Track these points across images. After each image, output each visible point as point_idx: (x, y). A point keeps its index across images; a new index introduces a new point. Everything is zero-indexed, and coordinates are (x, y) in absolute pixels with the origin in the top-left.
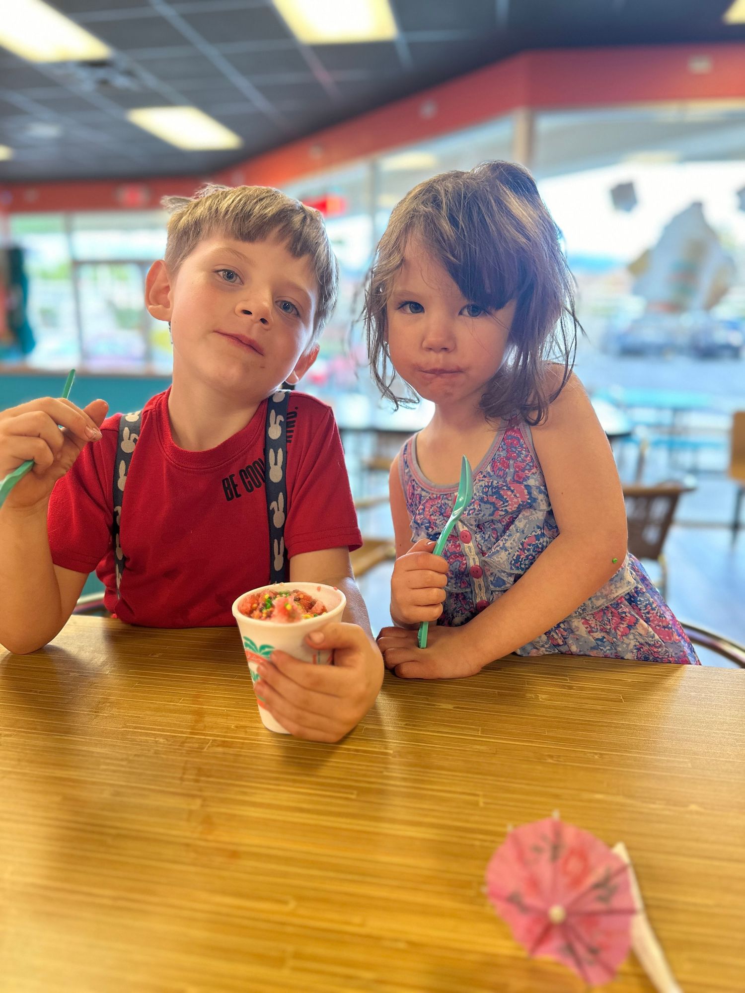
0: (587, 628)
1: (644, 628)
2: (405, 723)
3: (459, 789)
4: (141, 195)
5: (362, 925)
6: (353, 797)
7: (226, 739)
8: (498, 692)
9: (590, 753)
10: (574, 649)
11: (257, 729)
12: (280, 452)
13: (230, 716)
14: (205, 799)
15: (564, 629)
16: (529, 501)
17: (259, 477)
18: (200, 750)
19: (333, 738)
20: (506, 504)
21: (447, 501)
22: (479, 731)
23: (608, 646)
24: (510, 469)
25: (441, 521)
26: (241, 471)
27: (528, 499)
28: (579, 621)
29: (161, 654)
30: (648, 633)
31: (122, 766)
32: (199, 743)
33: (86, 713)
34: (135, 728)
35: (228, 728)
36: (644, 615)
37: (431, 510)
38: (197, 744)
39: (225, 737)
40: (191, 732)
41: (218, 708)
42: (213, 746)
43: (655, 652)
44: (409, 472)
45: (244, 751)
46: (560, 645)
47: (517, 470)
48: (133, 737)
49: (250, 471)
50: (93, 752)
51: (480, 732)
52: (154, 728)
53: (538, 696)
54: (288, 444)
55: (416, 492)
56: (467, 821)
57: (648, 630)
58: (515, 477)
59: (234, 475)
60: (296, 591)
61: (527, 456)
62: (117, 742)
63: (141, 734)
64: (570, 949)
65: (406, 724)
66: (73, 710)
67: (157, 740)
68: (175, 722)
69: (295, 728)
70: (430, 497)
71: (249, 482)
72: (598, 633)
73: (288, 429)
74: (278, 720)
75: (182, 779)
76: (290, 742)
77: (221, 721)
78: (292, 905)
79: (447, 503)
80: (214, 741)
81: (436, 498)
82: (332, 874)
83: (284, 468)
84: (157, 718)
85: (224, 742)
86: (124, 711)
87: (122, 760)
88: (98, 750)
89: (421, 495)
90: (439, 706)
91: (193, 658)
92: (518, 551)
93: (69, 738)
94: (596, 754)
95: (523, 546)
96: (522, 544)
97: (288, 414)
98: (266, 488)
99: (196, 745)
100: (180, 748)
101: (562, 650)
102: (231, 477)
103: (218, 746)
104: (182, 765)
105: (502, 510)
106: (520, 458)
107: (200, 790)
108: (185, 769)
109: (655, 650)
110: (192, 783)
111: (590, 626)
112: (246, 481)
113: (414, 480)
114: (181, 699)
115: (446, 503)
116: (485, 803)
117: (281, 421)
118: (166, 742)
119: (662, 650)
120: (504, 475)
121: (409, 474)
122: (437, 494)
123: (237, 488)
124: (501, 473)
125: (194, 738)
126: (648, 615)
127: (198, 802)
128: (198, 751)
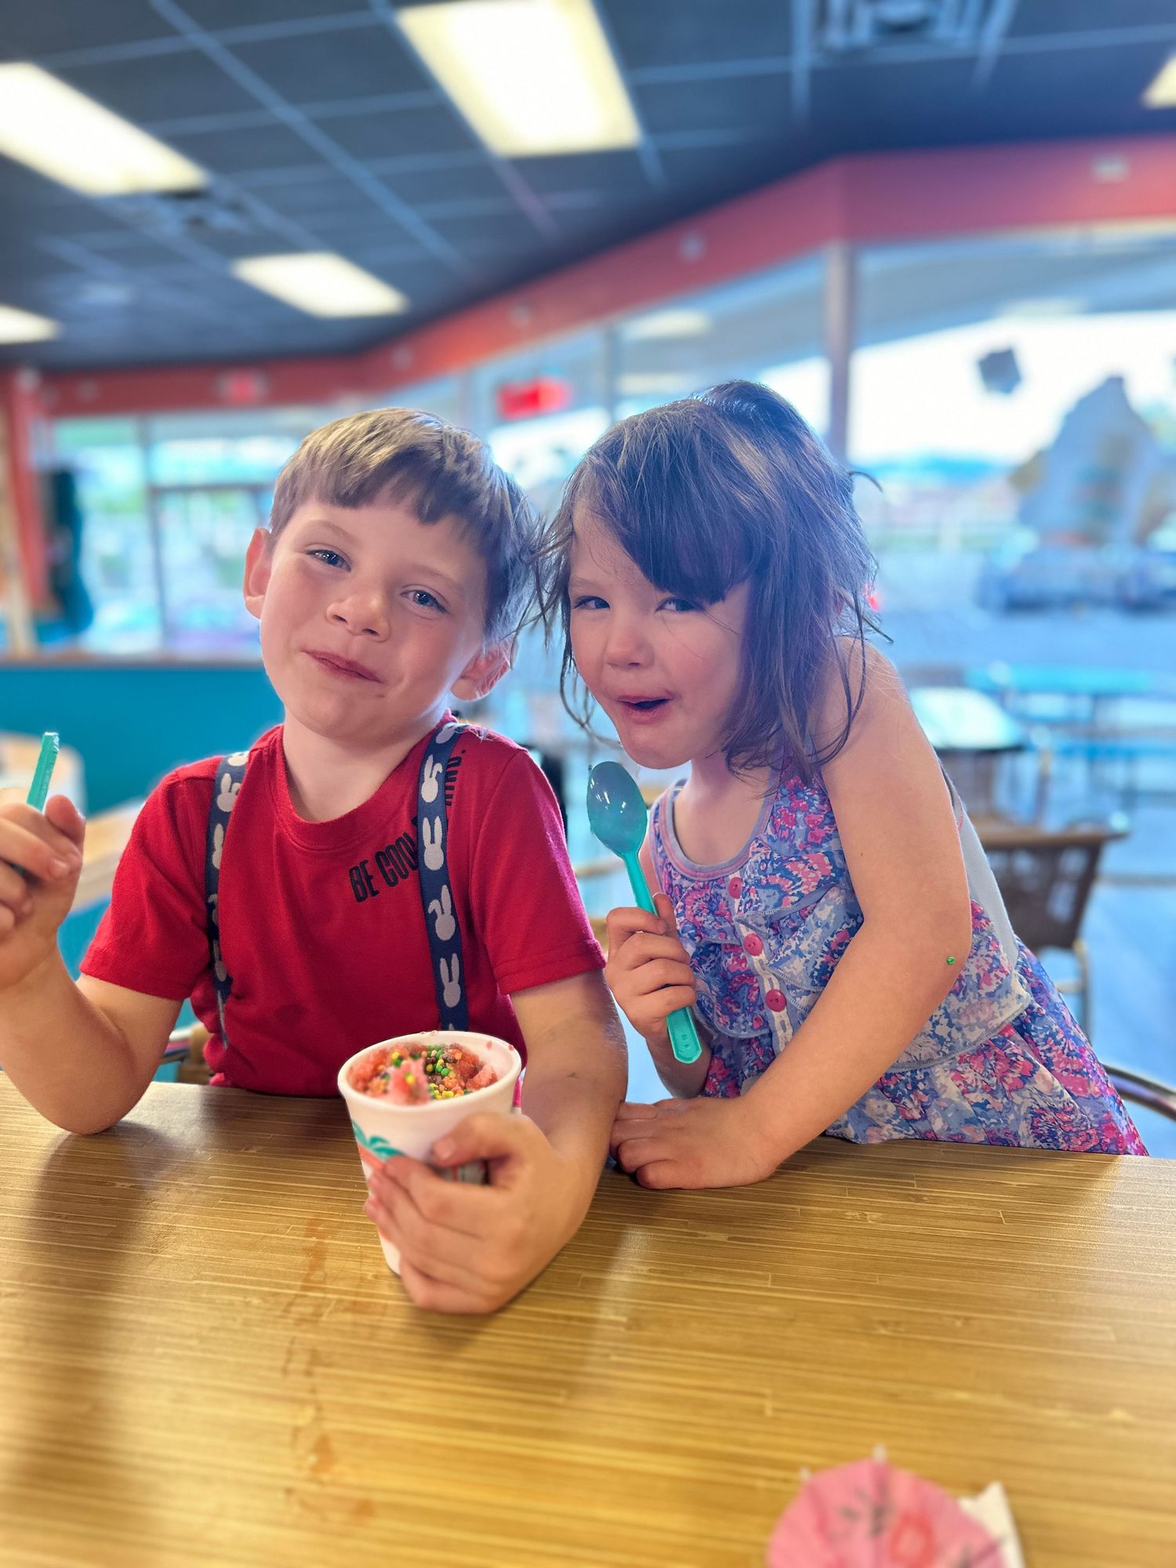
0: (959, 1086)
1: (1046, 1081)
2: (648, 1268)
3: (732, 1385)
4: (255, 385)
6: (559, 1400)
7: (359, 1299)
8: (801, 1210)
9: (948, 1316)
10: (938, 1125)
12: (438, 821)
13: (365, 1256)
14: (319, 1407)
15: (923, 1091)
16: (834, 875)
17: (407, 864)
18: (315, 1318)
19: (483, 1305)
20: (798, 884)
21: (719, 891)
22: (768, 1279)
23: (993, 1117)
24: (798, 827)
25: (710, 924)
26: (378, 854)
27: (832, 871)
28: (947, 1077)
29: (261, 1148)
30: (1053, 1089)
31: (190, 1348)
32: (314, 1305)
34: (214, 1279)
35: (362, 1279)
36: (1042, 1054)
37: (695, 907)
38: (311, 1308)
39: (357, 1294)
40: (303, 1286)
41: (348, 1243)
42: (336, 1311)
43: (1064, 1122)
44: (663, 851)
46: (916, 1120)
47: (811, 826)
48: (210, 1296)
49: (392, 854)
50: (144, 1324)
51: (769, 1282)
52: (243, 1279)
53: (866, 1215)
54: (448, 808)
55: (674, 883)
56: (743, 1442)
57: (1052, 1085)
58: (809, 837)
60: (453, 1047)
62: (184, 1304)
63: (224, 1290)
65: (650, 1271)
66: (118, 1248)
67: (248, 1300)
68: (279, 1268)
70: (693, 887)
71: (391, 870)
72: (977, 1093)
73: (449, 785)
75: (284, 1371)
77: (352, 1266)
79: (719, 892)
80: (340, 1301)
81: (703, 888)
82: (521, 1544)
84: (250, 1261)
85: (355, 1303)
86: (198, 1249)
87: (190, 1337)
88: (153, 1319)
89: (681, 886)
90: (705, 1236)
92: (822, 956)
94: (958, 1318)
95: (829, 948)
96: (828, 945)
97: (449, 761)
99: (310, 1310)
100: (284, 1314)
101: (920, 1128)
102: (363, 863)
103: (346, 1310)
104: (287, 1345)
105: (793, 895)
106: (814, 808)
107: (314, 1390)
108: (290, 1353)
109: (1066, 1118)
110: (300, 1379)
111: (965, 1082)
112: (387, 869)
113: (670, 864)
114: (288, 1227)
115: (717, 894)
116: (775, 1410)
118: (262, 1305)
119: (1076, 1117)
120: (790, 835)
121: (663, 855)
122: (704, 882)
123: (372, 880)
124: (786, 833)
125: (306, 1296)
126: (1048, 1055)
127: (310, 1412)
128: (313, 1319)
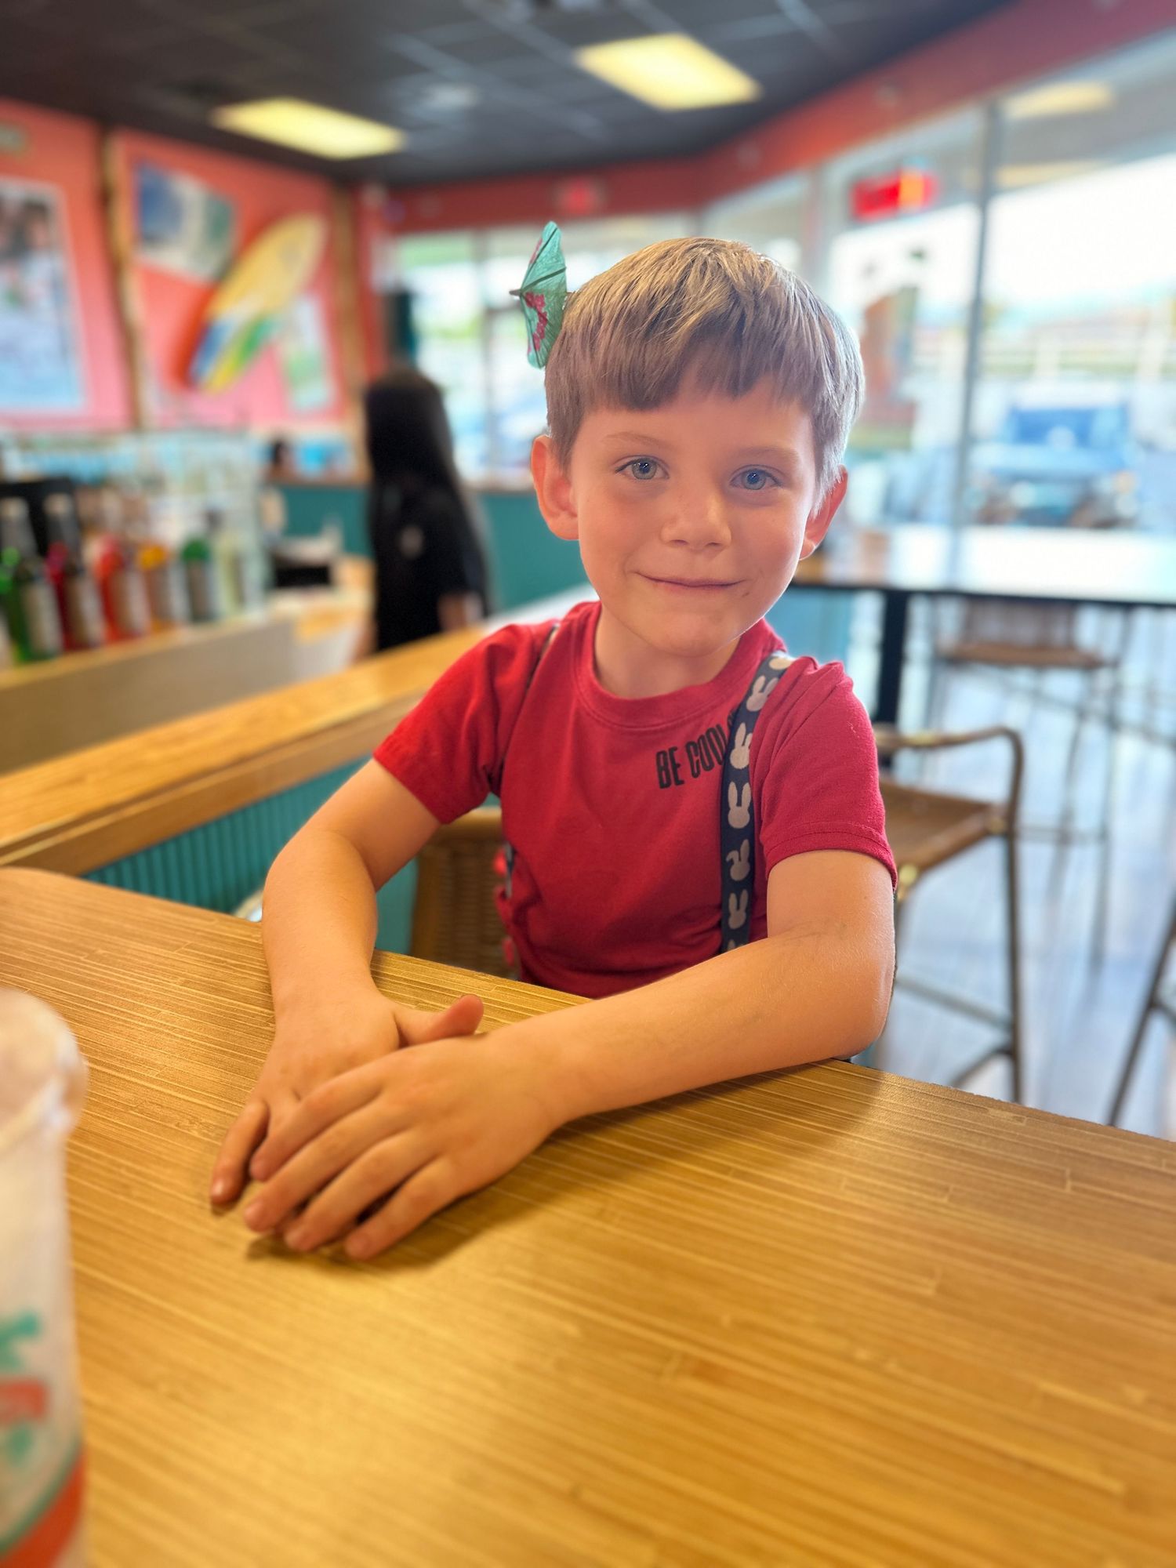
4: (590, 193)
12: (747, 787)
26: (687, 744)
59: (676, 749)
102: (671, 750)
112: (695, 759)
123: (679, 769)
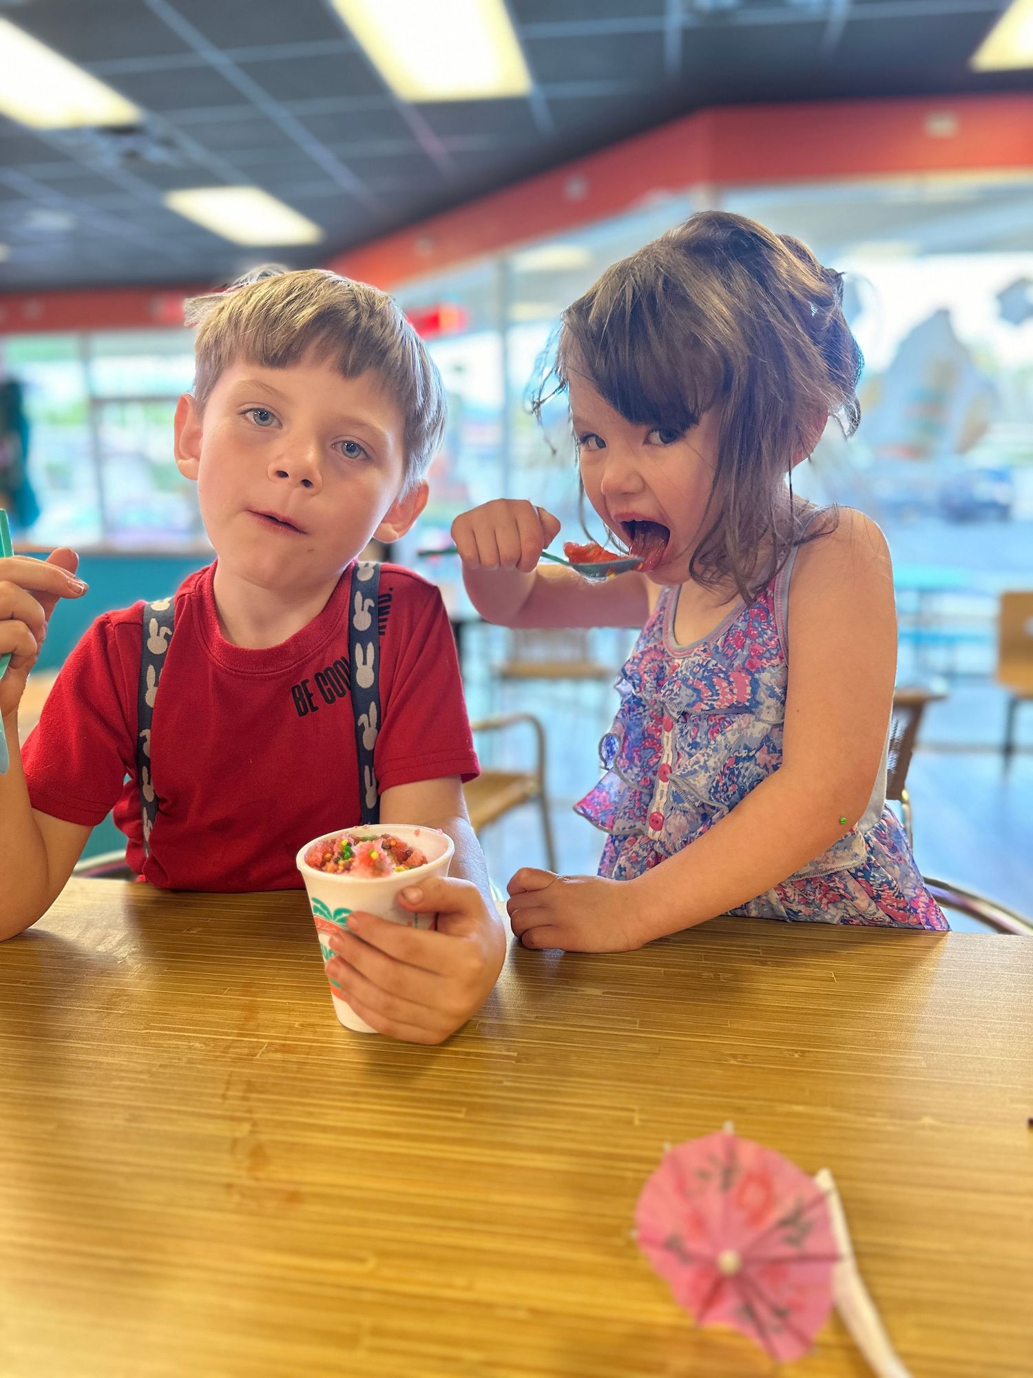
2: (535, 1015)
3: (606, 1103)
5: (468, 1288)
6: (461, 1116)
7: (288, 1042)
8: (664, 971)
9: (788, 1050)
11: (333, 1028)
13: (293, 1010)
14: (254, 1124)
16: (748, 704)
17: (342, 683)
18: (250, 1057)
19: (434, 1037)
20: (715, 698)
24: (742, 651)
26: (317, 676)
29: (200, 929)
31: (142, 1081)
32: (249, 1048)
33: (93, 1009)
34: (162, 1029)
35: (290, 1027)
38: (247, 1049)
39: (285, 1039)
40: (238, 1033)
41: (277, 1001)
42: (268, 1051)
45: (312, 1058)
47: (752, 654)
48: (158, 1042)
49: (330, 674)
50: (102, 1063)
51: (637, 1025)
52: (187, 1029)
53: (719, 975)
54: (381, 636)
56: (616, 1146)
58: (746, 663)
60: (385, 836)
61: (771, 639)
62: (135, 1048)
63: (170, 1037)
64: (749, 1312)
65: (537, 1017)
66: (76, 1006)
67: (192, 1044)
68: (217, 1020)
69: (383, 1023)
71: (329, 689)
73: (381, 617)
74: (359, 1013)
75: (224, 1097)
76: (375, 1045)
77: (281, 1017)
78: (372, 1263)
80: (270, 1044)
82: (428, 1221)
83: (376, 668)
84: (191, 1015)
85: (284, 1045)
86: (147, 1007)
87: (141, 1072)
88: (110, 1060)
90: (583, 991)
91: (243, 934)
93: (69, 1045)
94: (796, 1051)
97: (380, 597)
98: (352, 696)
99: (246, 1051)
100: (223, 1055)
102: (304, 683)
103: (276, 1051)
104: (226, 1077)
106: (761, 639)
107: (249, 1111)
108: (229, 1083)
110: (238, 1102)
112: (325, 688)
114: (226, 989)
116: (641, 1120)
117: (370, 607)
118: (204, 1048)
123: (312, 698)
125: (242, 1041)
127: (246, 1127)
128: (248, 1059)
